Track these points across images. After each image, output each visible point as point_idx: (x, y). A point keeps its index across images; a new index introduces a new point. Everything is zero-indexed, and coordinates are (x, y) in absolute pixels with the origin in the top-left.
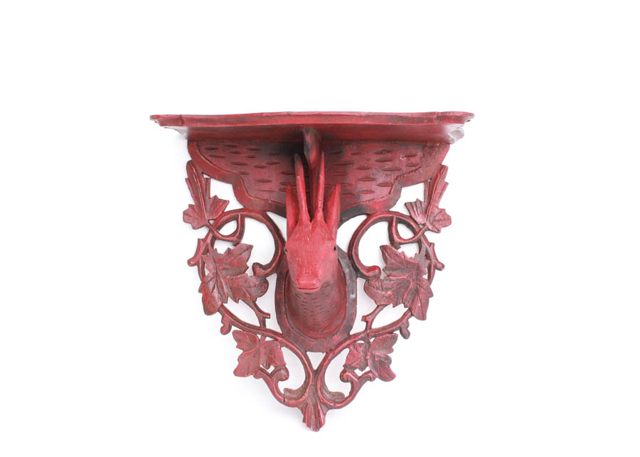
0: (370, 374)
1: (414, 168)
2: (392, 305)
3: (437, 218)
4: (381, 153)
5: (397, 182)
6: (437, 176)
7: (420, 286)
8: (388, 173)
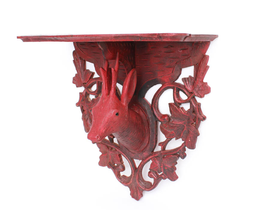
0: (163, 176)
1: (186, 57)
2: (175, 138)
3: (200, 89)
4: (167, 47)
5: (177, 65)
6: (201, 62)
7: (190, 129)
8: (172, 59)
